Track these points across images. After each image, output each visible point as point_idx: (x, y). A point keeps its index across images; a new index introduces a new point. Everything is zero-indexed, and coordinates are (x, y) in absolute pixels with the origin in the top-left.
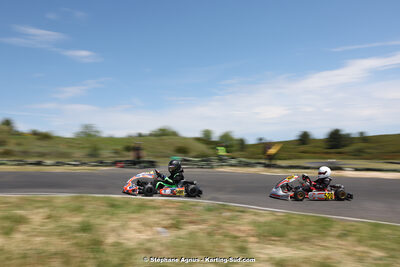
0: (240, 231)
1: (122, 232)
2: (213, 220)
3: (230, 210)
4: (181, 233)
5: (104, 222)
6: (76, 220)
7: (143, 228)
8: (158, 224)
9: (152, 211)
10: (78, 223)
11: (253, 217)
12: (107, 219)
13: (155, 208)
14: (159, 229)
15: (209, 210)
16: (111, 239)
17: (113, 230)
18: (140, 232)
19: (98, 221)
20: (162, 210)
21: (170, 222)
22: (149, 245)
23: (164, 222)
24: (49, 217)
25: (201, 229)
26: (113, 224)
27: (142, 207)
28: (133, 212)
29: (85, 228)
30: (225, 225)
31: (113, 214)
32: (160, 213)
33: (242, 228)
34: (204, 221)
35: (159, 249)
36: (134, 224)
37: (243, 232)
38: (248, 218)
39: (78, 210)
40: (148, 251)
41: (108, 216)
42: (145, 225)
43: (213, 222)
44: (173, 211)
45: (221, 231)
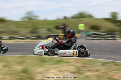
2: (103, 69)
3: (117, 65)
4: (81, 76)
5: (35, 69)
7: (58, 73)
8: (68, 71)
9: (65, 64)
10: (21, 69)
13: (67, 62)
14: (68, 73)
15: (104, 64)
16: (39, 77)
17: (40, 73)
18: (56, 75)
19: (32, 68)
21: (75, 70)
23: (72, 70)
24: (5, 66)
25: (94, 75)
26: (40, 70)
27: (59, 62)
28: (54, 64)
29: (25, 71)
30: (110, 73)
31: (41, 65)
32: (70, 65)
34: (97, 70)
36: (53, 70)
41: (39, 66)
42: (60, 71)
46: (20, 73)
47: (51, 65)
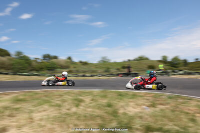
0: (189, 110)
1: (126, 108)
2: (172, 103)
3: (182, 98)
4: (157, 109)
5: (117, 103)
6: (105, 101)
7: (136, 106)
8: (144, 105)
9: (140, 98)
10: (106, 103)
11: (197, 103)
12: (118, 101)
13: (141, 96)
15: (170, 98)
16: (121, 111)
17: (122, 107)
18: (135, 108)
19: (115, 102)
20: (145, 98)
21: (150, 103)
22: (140, 114)
23: (146, 104)
24: (92, 100)
25: (167, 108)
26: (122, 104)
27: (134, 96)
28: (131, 98)
29: (109, 105)
30: (180, 106)
31: (121, 99)
33: (191, 108)
34: (168, 104)
35: (146, 117)
36: (132, 104)
37: (192, 110)
38: (194, 103)
39: (105, 97)
40: (141, 117)
42: (137, 105)
43: (173, 104)
44: (150, 98)
45: (178, 109)
46: (106, 107)
47: (129, 98)
